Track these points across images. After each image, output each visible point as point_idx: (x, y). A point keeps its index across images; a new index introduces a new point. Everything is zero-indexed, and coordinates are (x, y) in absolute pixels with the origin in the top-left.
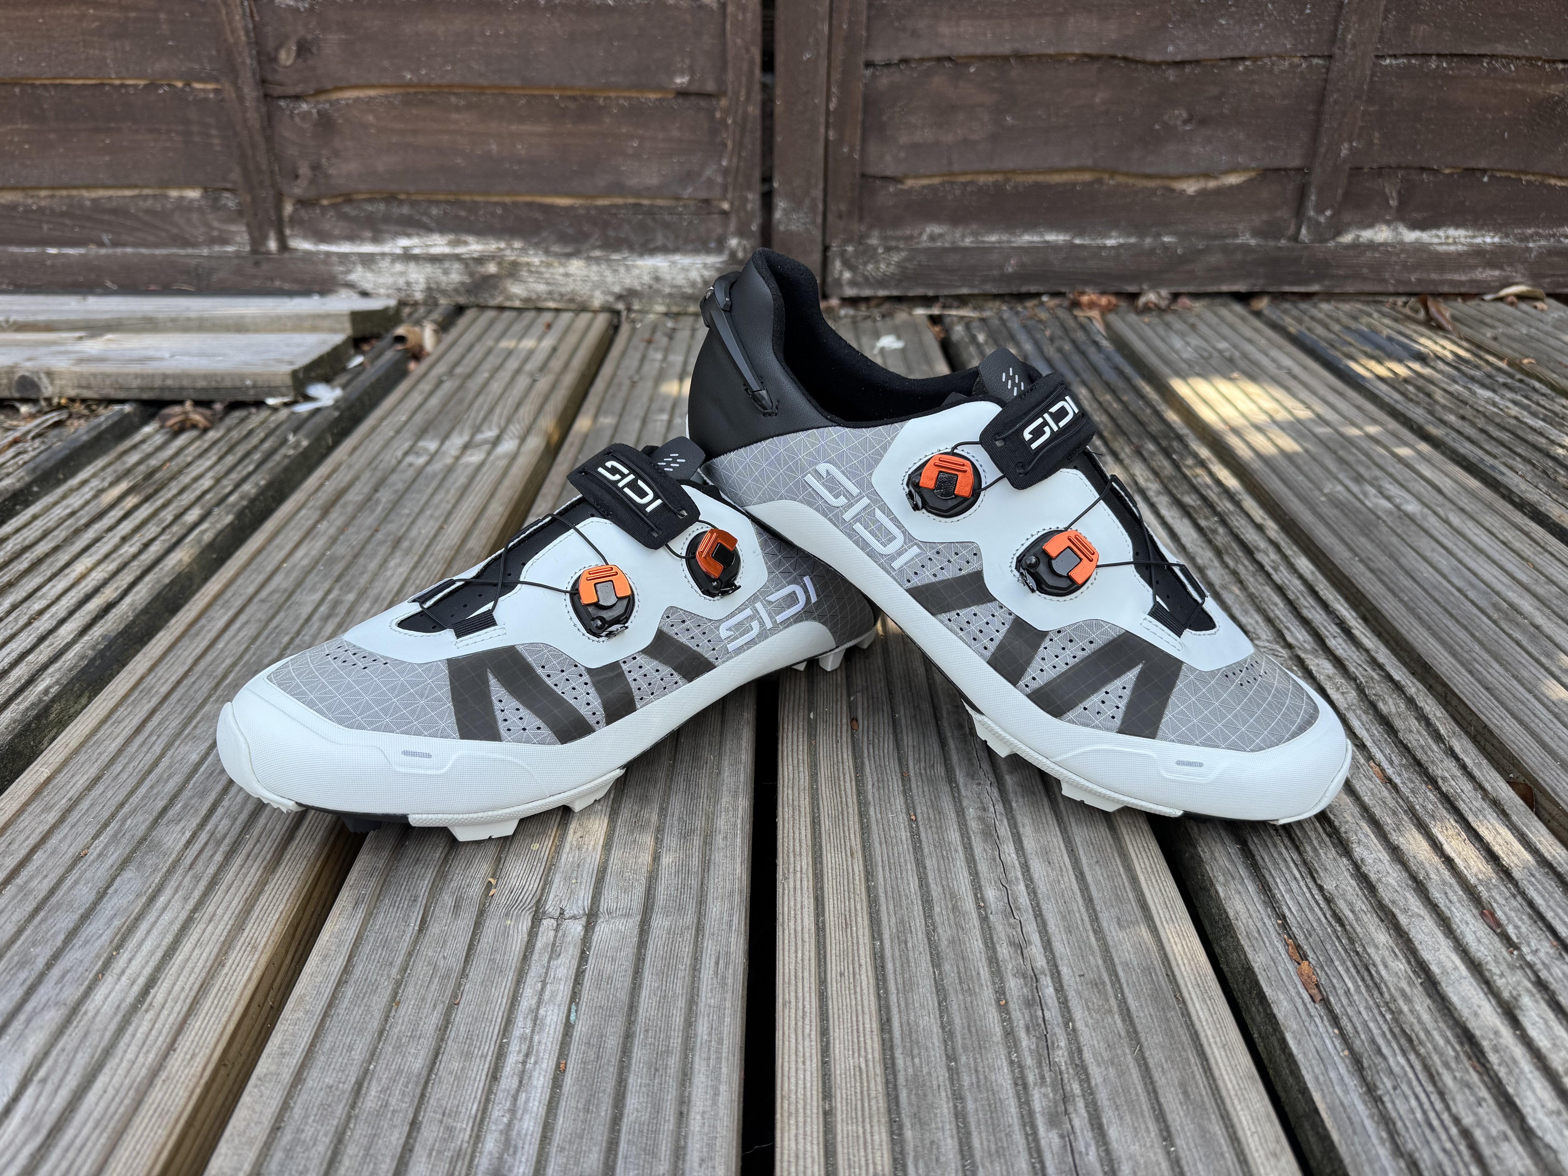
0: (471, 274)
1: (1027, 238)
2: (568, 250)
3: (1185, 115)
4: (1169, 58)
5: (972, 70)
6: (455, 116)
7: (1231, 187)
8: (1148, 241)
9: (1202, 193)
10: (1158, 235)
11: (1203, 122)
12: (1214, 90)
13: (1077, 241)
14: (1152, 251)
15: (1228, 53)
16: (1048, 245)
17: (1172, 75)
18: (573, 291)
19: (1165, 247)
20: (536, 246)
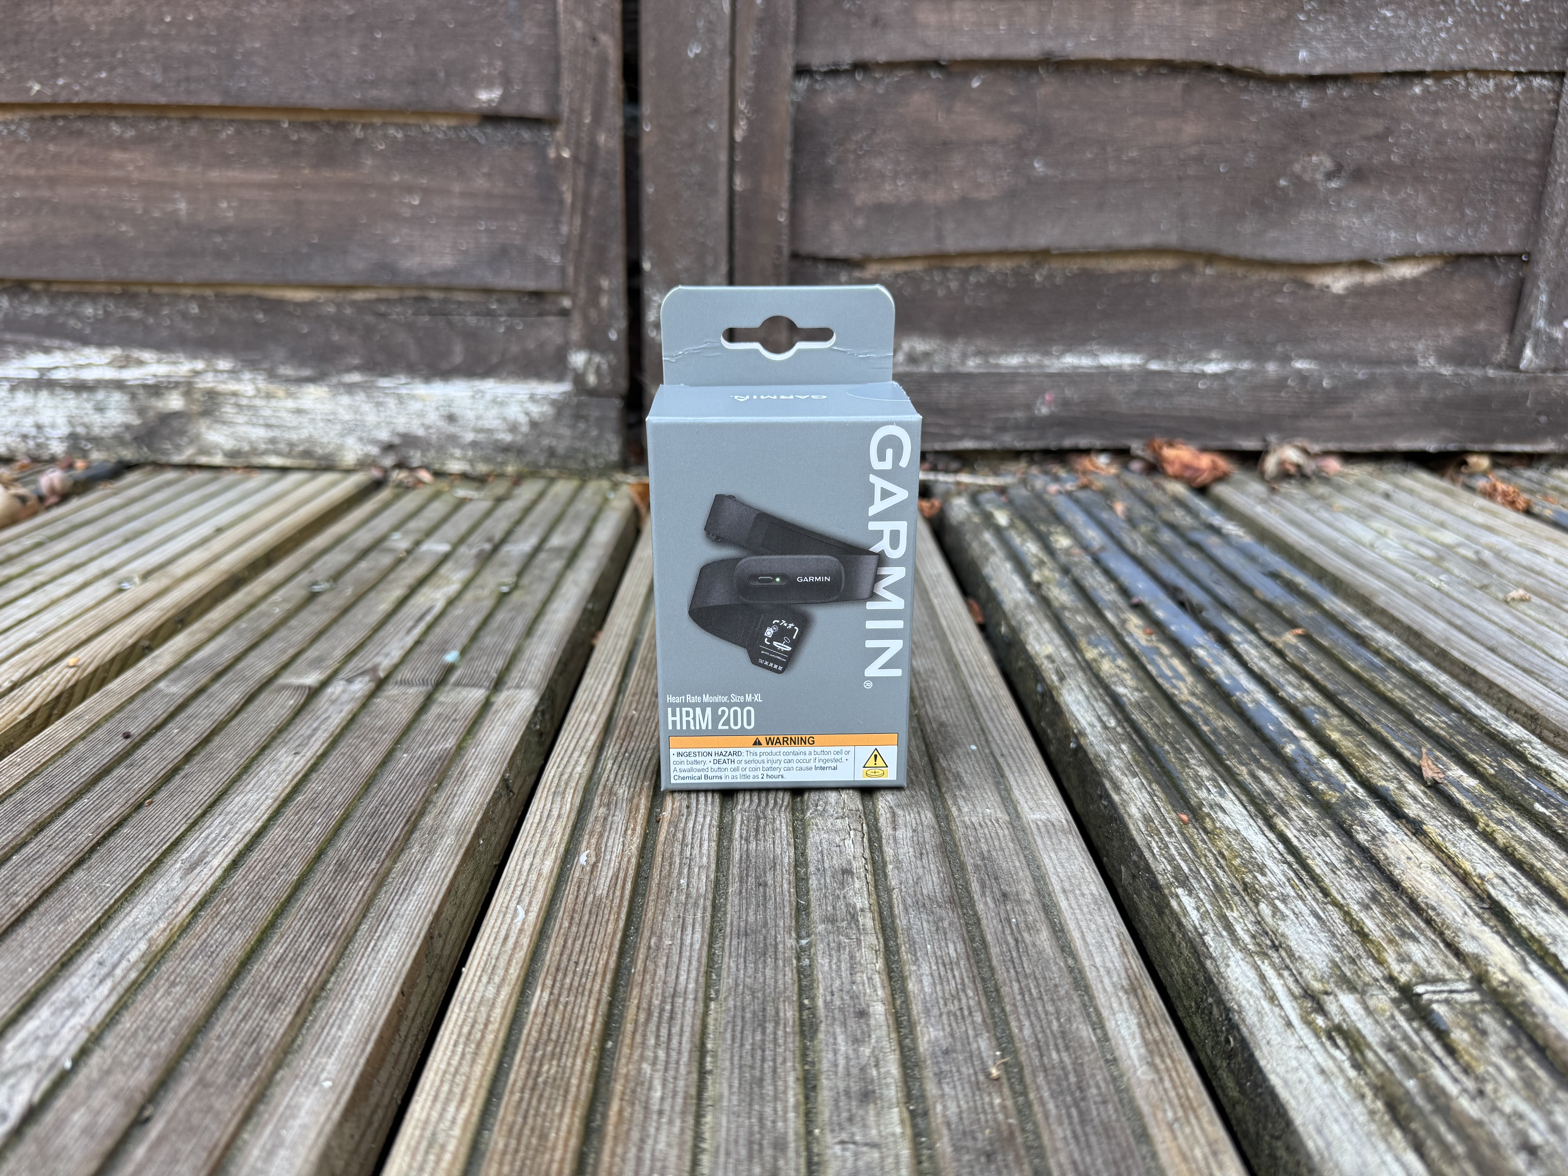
0: (141, 412)
1: (1070, 360)
2: (307, 372)
3: (1328, 164)
4: (1300, 70)
5: (976, 84)
6: (118, 156)
7: (1403, 283)
8: (1272, 368)
9: (1356, 291)
10: (1286, 359)
11: (1359, 175)
12: (1376, 126)
13: (1154, 366)
14: (1280, 384)
15: (1396, 65)
16: (1105, 372)
17: (1305, 99)
18: (310, 439)
19: (1303, 377)
20: (253, 365)
